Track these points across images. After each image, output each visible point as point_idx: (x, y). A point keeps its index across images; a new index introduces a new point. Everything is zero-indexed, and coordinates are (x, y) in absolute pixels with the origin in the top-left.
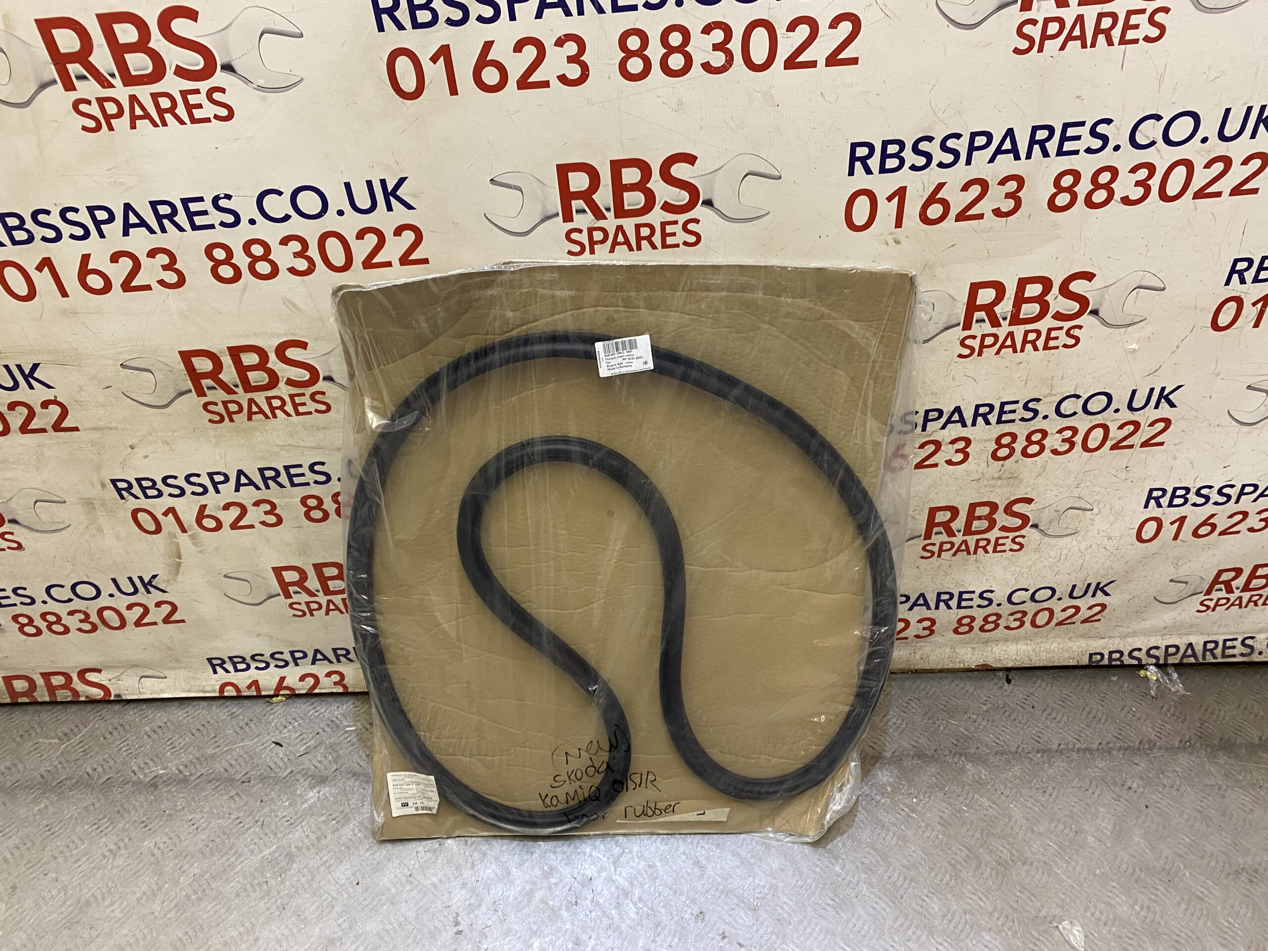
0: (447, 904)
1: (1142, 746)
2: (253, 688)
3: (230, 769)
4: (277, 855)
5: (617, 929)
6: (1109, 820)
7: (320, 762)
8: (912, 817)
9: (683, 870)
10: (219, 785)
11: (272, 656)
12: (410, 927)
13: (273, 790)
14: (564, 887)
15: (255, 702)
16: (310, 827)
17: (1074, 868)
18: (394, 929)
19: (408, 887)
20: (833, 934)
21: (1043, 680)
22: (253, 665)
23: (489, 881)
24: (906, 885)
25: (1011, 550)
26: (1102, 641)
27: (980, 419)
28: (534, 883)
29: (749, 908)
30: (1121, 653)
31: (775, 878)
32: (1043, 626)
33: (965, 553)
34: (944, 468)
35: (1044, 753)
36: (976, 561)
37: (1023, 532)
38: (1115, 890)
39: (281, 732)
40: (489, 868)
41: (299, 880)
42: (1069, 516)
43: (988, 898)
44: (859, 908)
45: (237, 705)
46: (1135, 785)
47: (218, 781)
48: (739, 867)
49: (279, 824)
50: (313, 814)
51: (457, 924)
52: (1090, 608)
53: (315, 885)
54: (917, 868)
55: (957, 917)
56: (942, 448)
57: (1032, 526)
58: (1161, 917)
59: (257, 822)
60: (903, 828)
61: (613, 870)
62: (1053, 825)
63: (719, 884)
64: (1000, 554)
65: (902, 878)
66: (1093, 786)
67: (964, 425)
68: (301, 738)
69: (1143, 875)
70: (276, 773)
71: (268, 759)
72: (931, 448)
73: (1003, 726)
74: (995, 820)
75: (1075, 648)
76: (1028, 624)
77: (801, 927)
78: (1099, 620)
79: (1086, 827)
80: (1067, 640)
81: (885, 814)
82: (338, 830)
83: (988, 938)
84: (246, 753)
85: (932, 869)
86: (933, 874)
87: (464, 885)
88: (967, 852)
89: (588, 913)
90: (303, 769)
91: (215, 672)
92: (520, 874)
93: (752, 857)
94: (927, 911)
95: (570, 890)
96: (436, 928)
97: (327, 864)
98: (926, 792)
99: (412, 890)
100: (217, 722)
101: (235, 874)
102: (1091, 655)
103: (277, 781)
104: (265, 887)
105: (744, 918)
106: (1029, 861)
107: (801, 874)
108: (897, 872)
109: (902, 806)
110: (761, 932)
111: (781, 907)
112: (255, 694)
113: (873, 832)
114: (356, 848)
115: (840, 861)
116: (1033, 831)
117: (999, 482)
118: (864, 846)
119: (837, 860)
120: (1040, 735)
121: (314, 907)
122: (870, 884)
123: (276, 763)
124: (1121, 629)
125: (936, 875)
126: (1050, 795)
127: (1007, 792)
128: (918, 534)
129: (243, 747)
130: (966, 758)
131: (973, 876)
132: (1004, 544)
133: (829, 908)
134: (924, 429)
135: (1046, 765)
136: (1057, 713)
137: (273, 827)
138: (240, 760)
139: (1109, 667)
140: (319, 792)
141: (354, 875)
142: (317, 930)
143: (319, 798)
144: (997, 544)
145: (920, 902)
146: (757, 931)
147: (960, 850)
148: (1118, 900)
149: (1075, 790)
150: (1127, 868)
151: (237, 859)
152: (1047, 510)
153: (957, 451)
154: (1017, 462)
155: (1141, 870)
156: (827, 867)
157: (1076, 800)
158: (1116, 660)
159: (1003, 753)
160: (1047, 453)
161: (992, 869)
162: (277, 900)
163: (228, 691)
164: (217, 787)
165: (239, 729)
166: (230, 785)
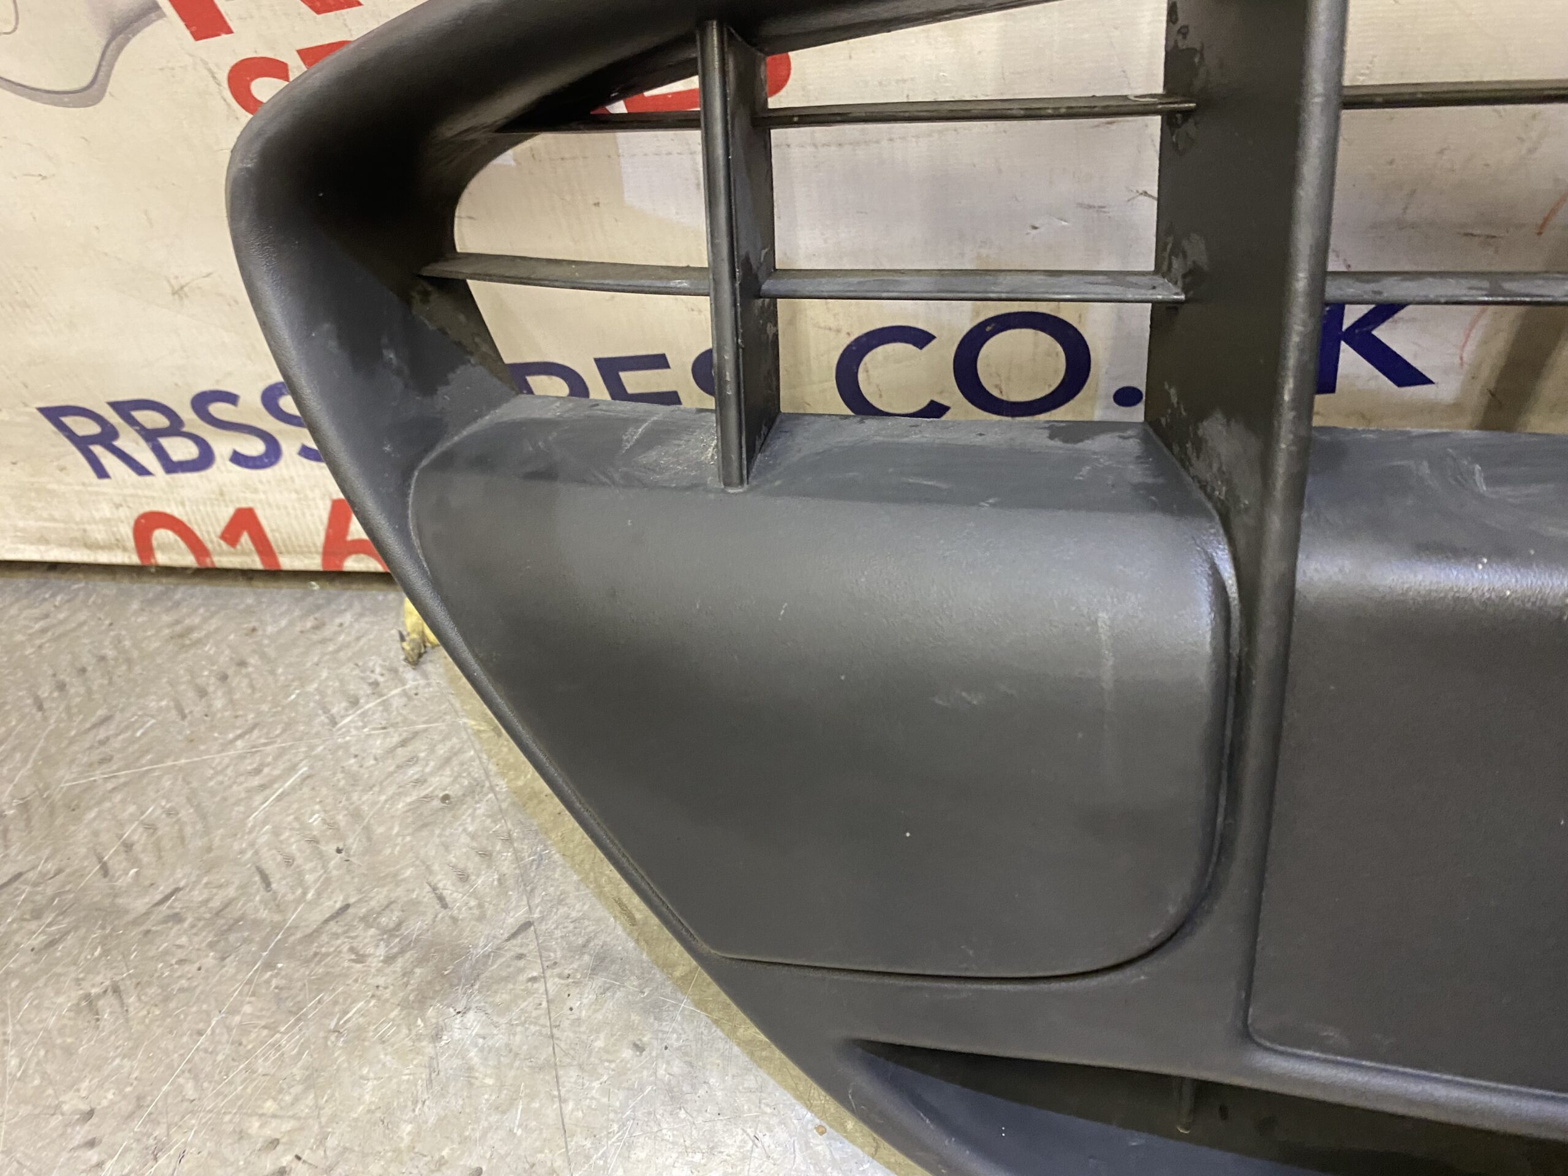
2: (245, 539)
3: (117, 864)
7: (464, 878)
10: (65, 935)
11: (269, 401)
15: (264, 592)
22: (223, 445)
39: (333, 722)
45: (200, 602)
70: (279, 907)
71: (265, 836)
84: (191, 798)
90: (390, 906)
91: (101, 472)
100: (129, 662)
112: (257, 564)
123: (289, 861)
129: (187, 774)
138: (165, 829)
140: (436, 1035)
163: (164, 548)
164: (52, 944)
165: (191, 694)
166: (103, 941)
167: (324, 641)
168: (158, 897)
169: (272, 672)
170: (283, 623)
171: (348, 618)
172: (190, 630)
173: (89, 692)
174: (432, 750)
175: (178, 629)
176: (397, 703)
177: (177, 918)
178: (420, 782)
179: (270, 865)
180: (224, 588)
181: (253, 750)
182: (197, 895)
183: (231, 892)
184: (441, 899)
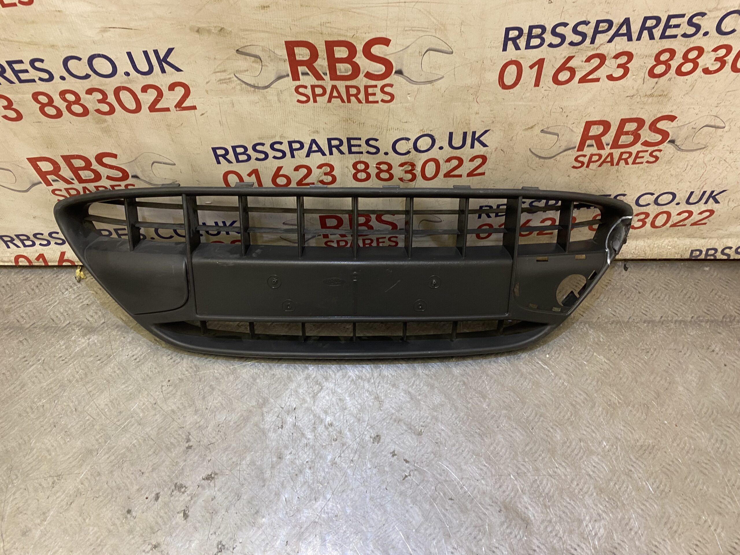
0: (182, 426)
1: (724, 320)
2: (41, 260)
3: (21, 320)
4: (53, 385)
5: (313, 447)
6: (696, 374)
7: (92, 316)
8: (544, 368)
9: (366, 403)
10: (12, 332)
11: (50, 234)
12: (152, 442)
13: (54, 337)
14: (273, 415)
15: (44, 270)
16: (80, 366)
17: (666, 410)
18: (140, 445)
19: (153, 412)
20: (478, 455)
21: (652, 269)
22: (38, 242)
23: (215, 410)
24: (536, 420)
25: (648, 162)
26: (703, 240)
27: (645, 33)
28: (250, 411)
29: (414, 433)
30: (716, 250)
31: (436, 411)
32: (660, 227)
33: (609, 164)
34: (605, 82)
35: (649, 323)
36: (617, 171)
37: (661, 147)
38: (696, 427)
39: (63, 293)
40: (216, 400)
41: (68, 405)
42: (703, 133)
43: (598, 431)
44: (499, 436)
45: (30, 272)
46: (717, 349)
47: (11, 328)
48: (409, 402)
49: (56, 363)
50: (83, 356)
51: (188, 440)
52: (701, 213)
53: (80, 409)
54: (546, 406)
55: (574, 443)
56: (607, 62)
57: (669, 141)
58: (731, 448)
59: (39, 360)
60: (537, 376)
61: (312, 402)
62: (652, 377)
63: (393, 414)
64: (638, 165)
65: (534, 413)
66: (685, 348)
67: (630, 39)
68: (78, 298)
69: (719, 416)
70: (56, 324)
71: (52, 313)
72: (596, 62)
73: (619, 302)
74: (608, 372)
75: (681, 245)
76: (648, 225)
77: (454, 449)
78: (705, 224)
79: (678, 379)
80: (676, 239)
81: (524, 366)
82: (101, 367)
83: (597, 460)
84: (34, 308)
85: (558, 408)
86: (558, 412)
87: (196, 411)
88: (585, 396)
89: (291, 434)
90: (78, 322)
91: (8, 247)
92: (240, 404)
93: (420, 395)
94: (551, 439)
95: (278, 417)
96: (171, 443)
97: (91, 394)
98: (557, 350)
99: (155, 415)
100: (14, 285)
101: (19, 399)
102: (692, 251)
103: (57, 329)
104: (41, 409)
105: (410, 440)
106: (632, 403)
107: (456, 409)
108: (531, 409)
109: (537, 360)
110: (423, 451)
111: (439, 433)
112: (43, 264)
113: (514, 378)
114: (115, 382)
115: (487, 400)
116: (637, 382)
117: (650, 99)
118: (506, 389)
119: (485, 400)
120: (647, 309)
121: (78, 426)
122: (509, 418)
123: (57, 317)
124: (720, 231)
125: (560, 412)
126: (652, 355)
127: (619, 351)
128: (572, 146)
129: (32, 304)
130: (589, 325)
131: (588, 414)
132: (643, 157)
133: (477, 436)
134: (593, 42)
135: (650, 332)
136: (662, 293)
137: (51, 365)
138: (30, 313)
139: (705, 260)
140: (89, 339)
141: (111, 402)
142: (79, 443)
143: (88, 344)
144: (637, 157)
145: (547, 432)
146: (420, 450)
147: (580, 394)
148: (699, 435)
149: (671, 351)
150: (707, 411)
151: (21, 389)
152: (686, 127)
153: (619, 66)
154: (670, 79)
155: (718, 413)
156: (477, 404)
157: (672, 359)
158: (711, 255)
159: (618, 322)
160: (699, 70)
161: (603, 409)
162: (50, 420)
163: (21, 262)
164: (10, 333)
165: (30, 290)
166: (21, 332)
167: (59, 279)
168: (31, 324)
169: (48, 285)
170: (49, 276)
171: (63, 274)
172: (28, 278)
173: (6, 291)
174: (84, 297)
175: (24, 278)
176: (76, 289)
177: (35, 327)
178: (82, 302)
179: (53, 317)
180: (34, 270)
181: (46, 299)
182: (39, 323)
183: (46, 322)
184: (88, 320)
